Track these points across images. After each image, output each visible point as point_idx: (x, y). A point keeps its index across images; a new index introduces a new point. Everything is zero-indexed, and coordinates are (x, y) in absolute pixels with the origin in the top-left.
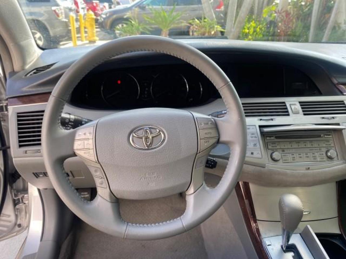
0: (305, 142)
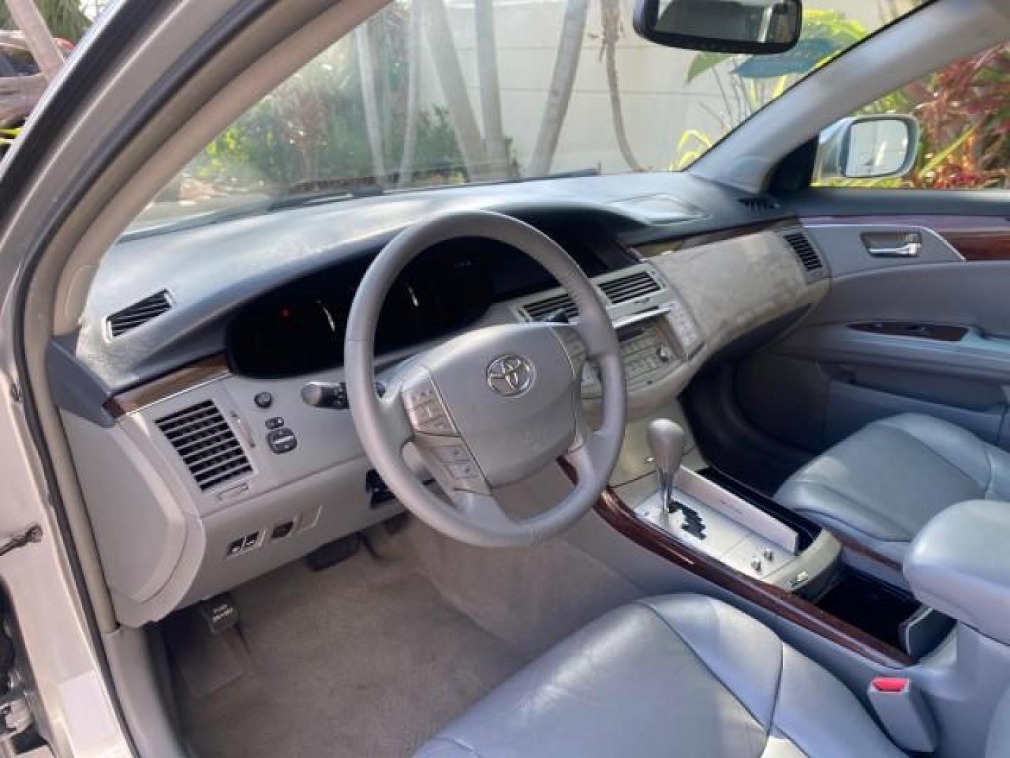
0: (636, 342)
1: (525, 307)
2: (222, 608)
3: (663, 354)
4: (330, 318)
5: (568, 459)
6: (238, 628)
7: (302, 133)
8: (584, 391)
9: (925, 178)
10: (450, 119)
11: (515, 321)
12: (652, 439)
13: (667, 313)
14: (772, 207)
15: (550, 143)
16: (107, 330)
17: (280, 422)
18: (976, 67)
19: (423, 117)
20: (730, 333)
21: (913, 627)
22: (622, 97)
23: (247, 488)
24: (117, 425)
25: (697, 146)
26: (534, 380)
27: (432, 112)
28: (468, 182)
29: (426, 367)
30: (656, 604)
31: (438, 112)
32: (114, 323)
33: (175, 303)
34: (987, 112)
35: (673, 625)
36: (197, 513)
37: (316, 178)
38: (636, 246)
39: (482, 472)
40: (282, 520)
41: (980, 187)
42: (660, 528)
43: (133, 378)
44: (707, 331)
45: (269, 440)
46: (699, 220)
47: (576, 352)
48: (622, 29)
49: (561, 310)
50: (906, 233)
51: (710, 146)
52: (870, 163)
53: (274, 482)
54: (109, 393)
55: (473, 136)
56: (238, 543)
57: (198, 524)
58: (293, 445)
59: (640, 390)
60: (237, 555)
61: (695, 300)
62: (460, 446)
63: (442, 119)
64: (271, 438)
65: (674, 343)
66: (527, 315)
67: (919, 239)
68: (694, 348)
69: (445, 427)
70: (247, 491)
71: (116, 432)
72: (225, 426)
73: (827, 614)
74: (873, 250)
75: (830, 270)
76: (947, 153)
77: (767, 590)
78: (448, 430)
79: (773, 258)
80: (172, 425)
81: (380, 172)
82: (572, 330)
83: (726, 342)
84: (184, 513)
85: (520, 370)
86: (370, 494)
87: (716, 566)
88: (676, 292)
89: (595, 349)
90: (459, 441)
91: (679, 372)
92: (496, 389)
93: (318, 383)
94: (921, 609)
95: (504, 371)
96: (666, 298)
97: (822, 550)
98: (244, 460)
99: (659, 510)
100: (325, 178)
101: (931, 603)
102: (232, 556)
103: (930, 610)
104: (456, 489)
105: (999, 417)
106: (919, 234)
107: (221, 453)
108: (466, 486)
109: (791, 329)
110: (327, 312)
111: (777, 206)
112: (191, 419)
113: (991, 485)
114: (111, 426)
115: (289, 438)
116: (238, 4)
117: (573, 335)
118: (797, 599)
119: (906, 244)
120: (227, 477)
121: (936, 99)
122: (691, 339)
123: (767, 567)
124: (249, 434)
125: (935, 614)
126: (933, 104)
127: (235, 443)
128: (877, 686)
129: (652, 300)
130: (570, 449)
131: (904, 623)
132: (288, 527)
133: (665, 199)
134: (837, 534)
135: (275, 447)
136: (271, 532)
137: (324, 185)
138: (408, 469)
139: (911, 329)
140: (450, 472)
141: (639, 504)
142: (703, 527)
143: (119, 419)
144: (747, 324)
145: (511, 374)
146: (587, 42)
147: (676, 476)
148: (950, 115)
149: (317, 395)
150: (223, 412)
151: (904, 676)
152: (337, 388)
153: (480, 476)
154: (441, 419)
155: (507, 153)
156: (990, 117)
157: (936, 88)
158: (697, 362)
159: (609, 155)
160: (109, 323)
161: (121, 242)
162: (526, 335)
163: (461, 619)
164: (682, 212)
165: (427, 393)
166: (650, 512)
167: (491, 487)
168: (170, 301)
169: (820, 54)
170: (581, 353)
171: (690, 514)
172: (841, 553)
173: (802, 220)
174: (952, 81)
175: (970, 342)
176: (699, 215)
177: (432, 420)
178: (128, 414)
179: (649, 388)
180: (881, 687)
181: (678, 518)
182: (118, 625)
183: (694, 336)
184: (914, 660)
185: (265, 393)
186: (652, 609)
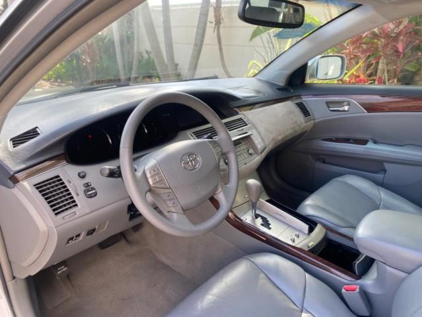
1: (193, 133)
2: (62, 267)
3: (250, 152)
4: (109, 138)
5: (215, 197)
6: (68, 276)
7: (89, 61)
8: (221, 167)
9: (345, 80)
10: (152, 55)
11: (189, 139)
12: (248, 187)
13: (251, 135)
14: (290, 91)
15: (194, 66)
16: (10, 145)
17: (89, 184)
18: (364, 36)
19: (141, 54)
20: (276, 143)
21: (358, 264)
22: (223, 47)
23: (76, 214)
24: (16, 188)
25: (256, 67)
26: (201, 164)
27: (144, 52)
28: (160, 81)
29: (155, 159)
30: (252, 258)
31: (147, 52)
32: (13, 142)
33: (41, 132)
34: (368, 54)
35: (260, 267)
36: (53, 226)
37: (95, 80)
38: (236, 107)
39: (180, 204)
40: (91, 228)
41: (366, 84)
42: (252, 226)
43: (23, 166)
44: (267, 142)
45: (85, 193)
46: (261, 97)
47: (218, 151)
48: (223, 19)
49: (209, 134)
50: (343, 102)
51: (262, 68)
52: (326, 74)
53: (87, 211)
54: (12, 173)
55: (162, 62)
56: (71, 239)
57: (54, 230)
58: (95, 194)
59: (243, 167)
60: (71, 243)
61: (261, 129)
62: (170, 193)
63: (149, 55)
64: (86, 192)
65: (254, 147)
66: (194, 136)
67: (349, 104)
68: (262, 150)
69: (164, 185)
70: (76, 216)
71: (15, 191)
72: (65, 187)
73: (323, 260)
74: (331, 109)
75: (314, 118)
76: (353, 71)
77: (298, 250)
78: (166, 186)
79: (291, 112)
80: (41, 187)
81: (123, 77)
82: (215, 142)
83: (275, 146)
84: (47, 226)
85: (195, 159)
86: (129, 215)
87: (276, 241)
88: (254, 126)
89: (225, 151)
90: (170, 191)
91: (257, 159)
92: (185, 167)
93: (107, 166)
94: (360, 256)
95: (188, 160)
96: (250, 129)
97: (318, 233)
98: (74, 201)
99: (251, 218)
100: (99, 79)
101: (365, 253)
102: (69, 244)
103: (364, 256)
104: (169, 212)
105: (382, 176)
106: (349, 102)
107: (64, 199)
108: (173, 211)
109: (299, 141)
110: (108, 136)
111: (292, 91)
112: (50, 184)
113: (382, 203)
114: (14, 187)
115: (94, 191)
116: (75, 2)
117: (216, 145)
118: (310, 253)
119: (344, 106)
120: (67, 209)
121: (348, 49)
122: (261, 145)
123: (297, 241)
124: (76, 190)
125: (367, 257)
126: (347, 51)
127: (70, 194)
128: (345, 289)
129: (244, 130)
130: (216, 193)
131: (354, 262)
132: (94, 230)
133: (247, 88)
134: (324, 226)
135: (88, 196)
136: (86, 234)
137: (98, 82)
138: (148, 203)
139: (347, 141)
140: (166, 204)
141: (243, 215)
142: (270, 224)
143: (16, 185)
144: (283, 139)
145: (191, 161)
146: (208, 24)
147: (258, 203)
148: (354, 55)
149: (107, 172)
150: (64, 180)
151: (357, 284)
152: (115, 169)
153: (179, 206)
154: (163, 181)
155: (176, 69)
156: (369, 56)
157: (348, 45)
158: (264, 155)
159: (219, 71)
160: (11, 142)
161: (18, 105)
162: (197, 145)
163: (166, 267)
164: (254, 93)
165: (156, 170)
166: (247, 218)
167: (184, 210)
168: (39, 132)
169: (308, 30)
170: (220, 152)
171: (264, 219)
172: (326, 233)
173: (301, 96)
174: (355, 42)
175: (370, 145)
176: (261, 95)
177: (158, 182)
178: (21, 182)
179: (244, 166)
180: (348, 289)
181: (259, 221)
182: (14, 278)
183: (262, 144)
184: (359, 277)
185: (83, 172)
186: (251, 261)
